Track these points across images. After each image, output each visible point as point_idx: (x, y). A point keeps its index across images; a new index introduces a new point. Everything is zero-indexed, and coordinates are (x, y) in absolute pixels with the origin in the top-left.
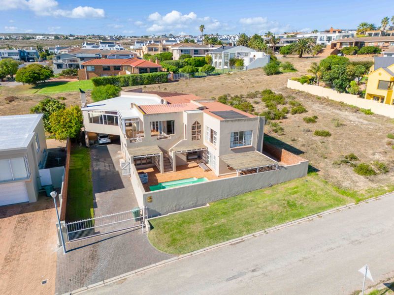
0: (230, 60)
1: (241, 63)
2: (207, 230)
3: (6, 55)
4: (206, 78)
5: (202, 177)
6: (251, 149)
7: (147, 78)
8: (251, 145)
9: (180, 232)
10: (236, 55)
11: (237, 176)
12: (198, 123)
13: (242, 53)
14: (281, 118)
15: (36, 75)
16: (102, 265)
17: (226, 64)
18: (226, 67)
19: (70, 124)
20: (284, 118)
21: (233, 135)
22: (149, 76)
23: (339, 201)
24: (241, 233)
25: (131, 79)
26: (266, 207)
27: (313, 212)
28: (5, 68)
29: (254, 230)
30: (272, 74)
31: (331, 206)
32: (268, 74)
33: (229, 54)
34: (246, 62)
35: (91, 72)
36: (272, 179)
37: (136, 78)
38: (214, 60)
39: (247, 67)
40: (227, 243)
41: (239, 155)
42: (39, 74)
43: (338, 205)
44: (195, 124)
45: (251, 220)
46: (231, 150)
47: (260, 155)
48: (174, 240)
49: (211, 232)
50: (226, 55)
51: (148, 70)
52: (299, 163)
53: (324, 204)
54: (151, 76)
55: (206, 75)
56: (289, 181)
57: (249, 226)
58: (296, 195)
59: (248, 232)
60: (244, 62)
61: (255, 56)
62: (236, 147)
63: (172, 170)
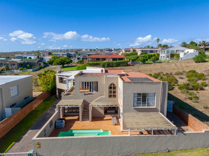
0: (170, 55)
1: (178, 56)
3: (61, 55)
4: (152, 64)
5: (108, 130)
6: (155, 110)
7: (115, 63)
8: (155, 107)
10: (175, 51)
11: (129, 135)
12: (114, 85)
13: (179, 50)
15: (62, 61)
17: (168, 57)
18: (168, 59)
19: (49, 83)
21: (136, 95)
22: (117, 63)
25: (106, 64)
28: (54, 59)
30: (199, 62)
32: (196, 62)
33: (170, 51)
34: (182, 55)
35: (90, 61)
36: (170, 144)
37: (109, 63)
38: (161, 55)
39: (182, 58)
41: (141, 114)
42: (64, 61)
44: (111, 85)
46: (134, 108)
47: (162, 117)
50: (168, 52)
51: (118, 59)
52: (203, 131)
54: (117, 62)
55: (153, 62)
56: (191, 149)
60: (180, 55)
61: (188, 52)
62: (139, 106)
63: (89, 120)
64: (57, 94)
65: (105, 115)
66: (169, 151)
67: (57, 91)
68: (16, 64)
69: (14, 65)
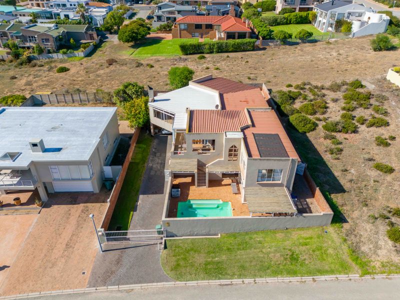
0: (336, 22)
1: (349, 29)
2: (207, 264)
4: (299, 47)
5: (228, 200)
7: (233, 46)
8: (280, 182)
9: (185, 259)
10: (346, 15)
11: (250, 217)
12: (235, 147)
13: (353, 13)
14: (349, 132)
15: (134, 34)
16: (122, 271)
17: (331, 25)
18: (330, 29)
20: (355, 131)
23: (344, 268)
24: (232, 276)
25: (216, 46)
26: (268, 253)
27: (310, 273)
28: (113, 20)
29: (245, 276)
30: (380, 50)
31: (332, 272)
32: (375, 50)
33: (337, 14)
34: (356, 27)
36: (288, 224)
37: (222, 45)
38: (319, 19)
39: (354, 33)
40: (218, 282)
42: (136, 33)
43: (340, 273)
44: (232, 147)
45: (247, 265)
46: (258, 184)
47: (286, 196)
48: (178, 265)
49: (209, 267)
50: (332, 16)
51: (236, 35)
53: (327, 268)
54: (236, 44)
55: (300, 41)
56: (307, 227)
57: (243, 271)
58: (304, 248)
59: (240, 276)
60: (353, 26)
61: (369, 18)
62: (263, 181)
63: (205, 186)
64: (152, 130)
65: (223, 177)
66: (287, 229)
67: (152, 127)
68: (51, 39)
69: (47, 40)
